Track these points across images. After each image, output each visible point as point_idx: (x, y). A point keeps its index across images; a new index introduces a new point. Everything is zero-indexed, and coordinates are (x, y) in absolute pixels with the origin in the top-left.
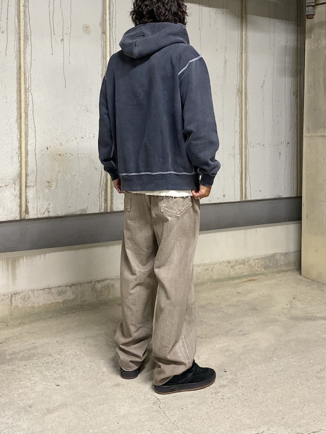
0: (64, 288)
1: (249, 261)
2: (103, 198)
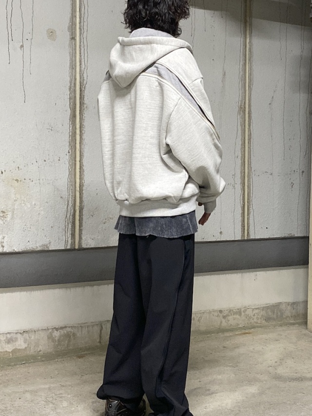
0: (14, 336)
1: (246, 310)
2: (70, 232)
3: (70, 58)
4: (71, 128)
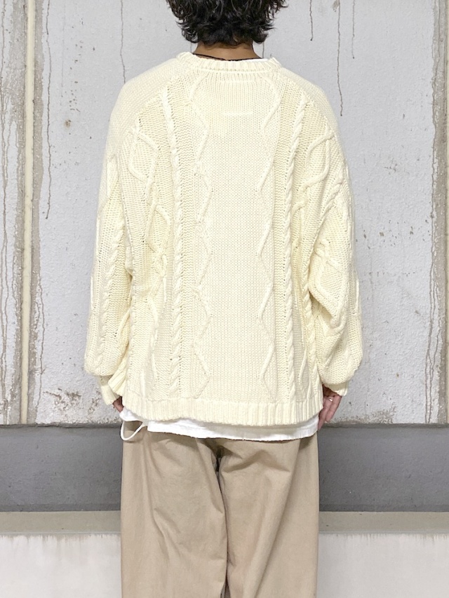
2: (436, 388)
3: (435, 19)
4: (436, 166)
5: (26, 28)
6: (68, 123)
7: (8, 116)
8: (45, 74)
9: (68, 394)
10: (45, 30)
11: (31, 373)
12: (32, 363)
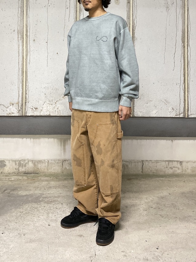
5: (24, 16)
6: (34, 40)
7: (19, 39)
8: (29, 28)
9: (35, 108)
10: (28, 17)
11: (25, 103)
12: (26, 100)
